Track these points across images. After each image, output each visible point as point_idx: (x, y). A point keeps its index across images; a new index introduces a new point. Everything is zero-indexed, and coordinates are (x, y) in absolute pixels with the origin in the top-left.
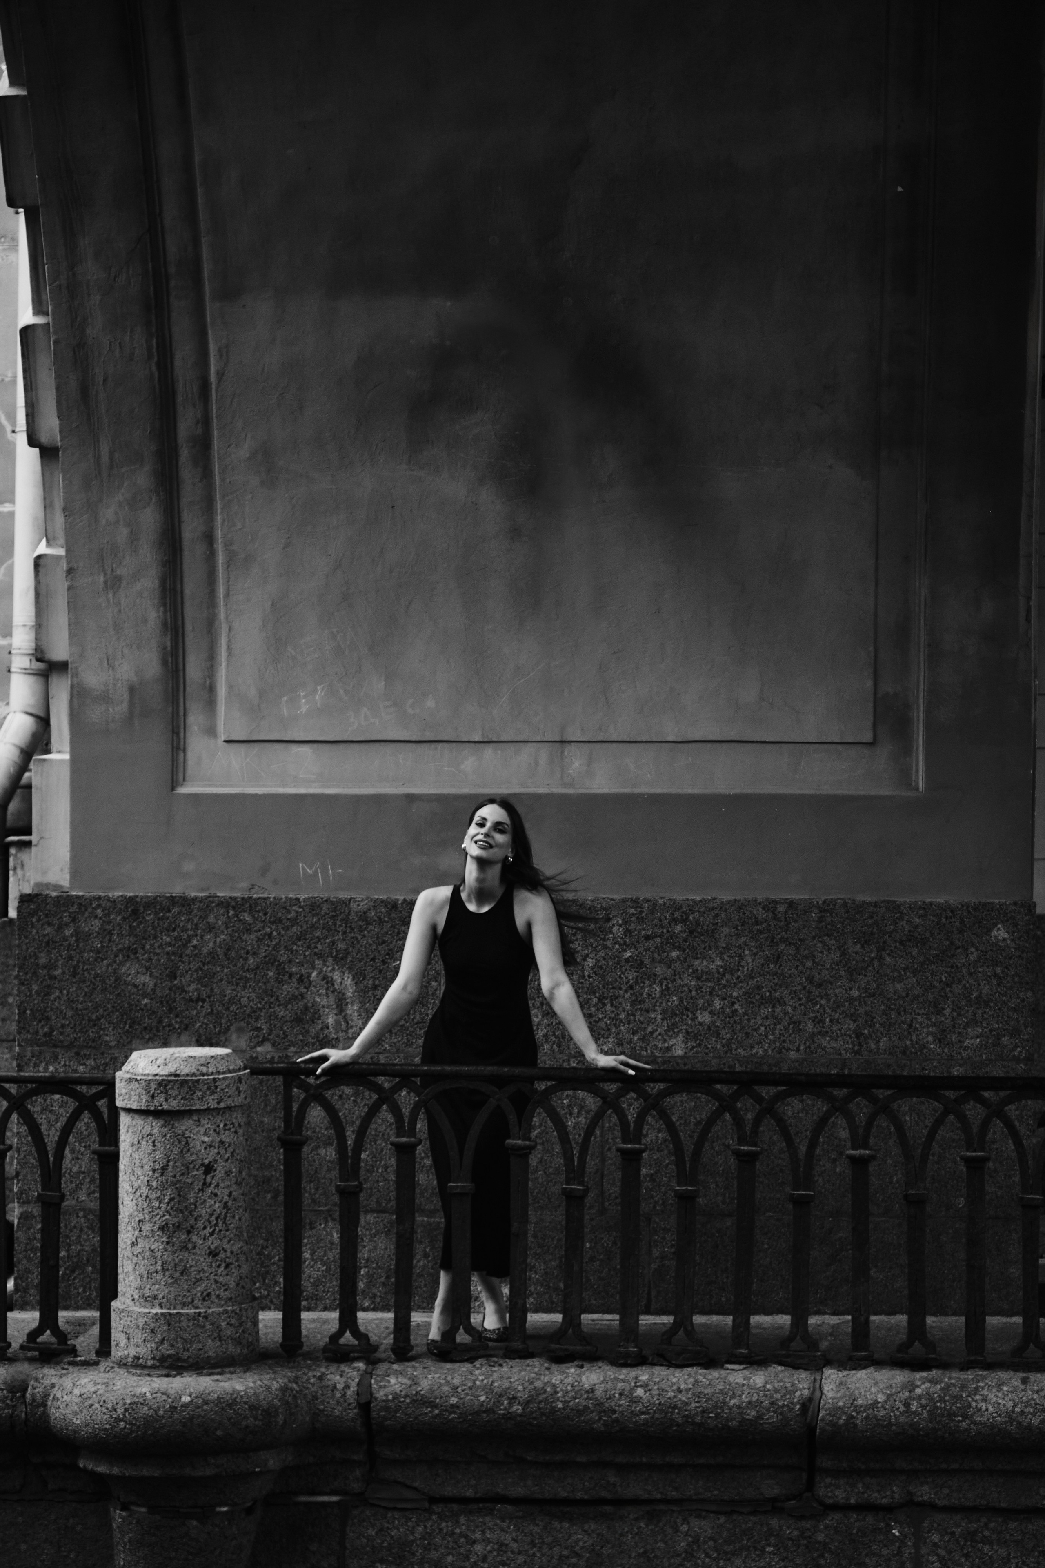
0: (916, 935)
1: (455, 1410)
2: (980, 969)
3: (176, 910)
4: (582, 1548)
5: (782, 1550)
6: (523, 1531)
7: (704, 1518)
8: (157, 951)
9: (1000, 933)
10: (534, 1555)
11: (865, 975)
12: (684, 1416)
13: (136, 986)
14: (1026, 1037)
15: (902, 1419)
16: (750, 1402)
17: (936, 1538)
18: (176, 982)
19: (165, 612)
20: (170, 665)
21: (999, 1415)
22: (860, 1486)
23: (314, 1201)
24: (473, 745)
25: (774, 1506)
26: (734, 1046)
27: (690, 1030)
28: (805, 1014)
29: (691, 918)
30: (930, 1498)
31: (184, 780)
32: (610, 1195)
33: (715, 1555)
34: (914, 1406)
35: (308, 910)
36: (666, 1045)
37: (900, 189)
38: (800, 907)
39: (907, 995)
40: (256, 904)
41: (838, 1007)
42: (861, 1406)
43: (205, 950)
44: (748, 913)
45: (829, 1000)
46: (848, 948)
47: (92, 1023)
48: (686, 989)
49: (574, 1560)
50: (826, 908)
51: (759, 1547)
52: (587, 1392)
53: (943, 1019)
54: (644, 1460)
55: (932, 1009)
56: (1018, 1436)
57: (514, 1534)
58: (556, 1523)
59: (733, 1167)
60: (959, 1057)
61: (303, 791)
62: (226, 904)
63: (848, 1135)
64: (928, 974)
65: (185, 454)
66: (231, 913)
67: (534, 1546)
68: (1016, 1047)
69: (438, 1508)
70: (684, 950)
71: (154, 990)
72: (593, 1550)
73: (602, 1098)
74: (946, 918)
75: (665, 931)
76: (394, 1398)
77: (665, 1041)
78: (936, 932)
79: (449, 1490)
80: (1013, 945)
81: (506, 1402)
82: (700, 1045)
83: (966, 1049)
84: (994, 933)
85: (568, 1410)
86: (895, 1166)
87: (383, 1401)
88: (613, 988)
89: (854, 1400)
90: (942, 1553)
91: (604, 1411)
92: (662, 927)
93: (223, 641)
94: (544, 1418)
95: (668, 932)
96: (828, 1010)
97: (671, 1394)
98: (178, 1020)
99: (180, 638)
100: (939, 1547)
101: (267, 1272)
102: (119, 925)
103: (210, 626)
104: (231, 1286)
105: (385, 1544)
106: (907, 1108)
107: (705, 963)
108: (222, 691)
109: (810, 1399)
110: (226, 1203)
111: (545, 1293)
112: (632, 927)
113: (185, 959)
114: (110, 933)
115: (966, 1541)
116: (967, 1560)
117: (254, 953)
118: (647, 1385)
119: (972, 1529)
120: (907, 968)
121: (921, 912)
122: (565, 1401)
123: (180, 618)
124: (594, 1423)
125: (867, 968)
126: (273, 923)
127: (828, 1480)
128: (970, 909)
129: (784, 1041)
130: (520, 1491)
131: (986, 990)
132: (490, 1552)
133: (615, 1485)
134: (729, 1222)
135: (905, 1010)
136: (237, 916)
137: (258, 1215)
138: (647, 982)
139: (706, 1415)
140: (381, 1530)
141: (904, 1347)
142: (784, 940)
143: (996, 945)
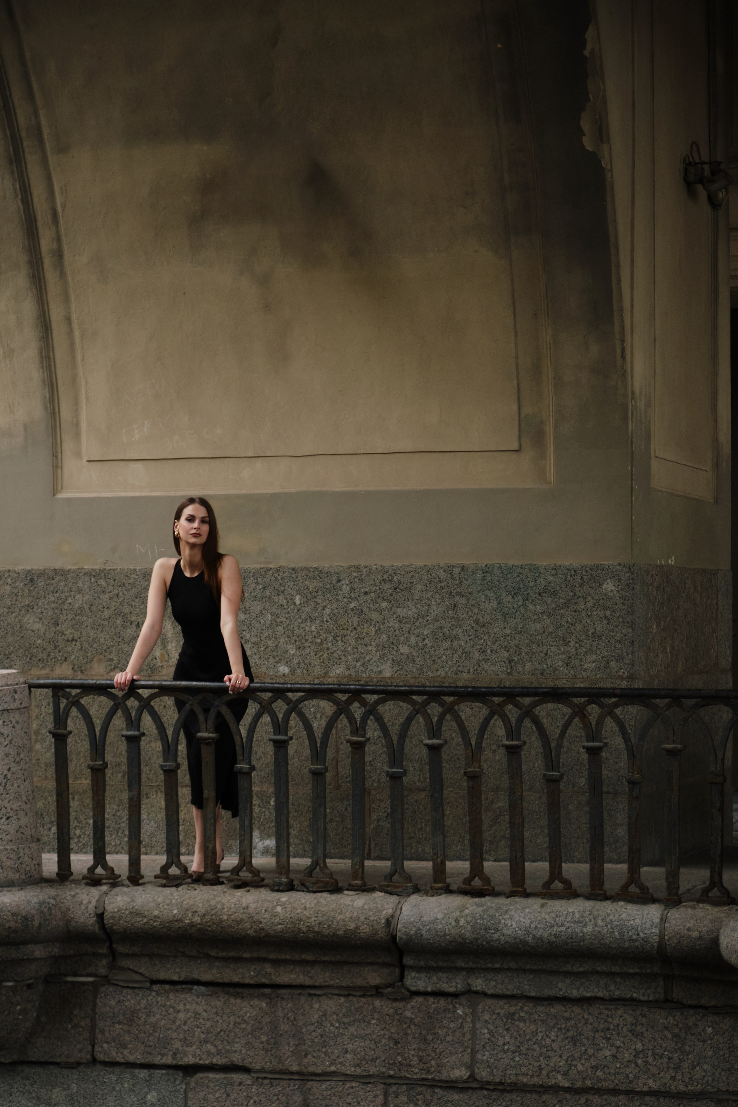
0: (550, 588)
1: (157, 919)
2: (595, 613)
3: (58, 578)
4: (249, 1017)
5: (382, 1023)
6: (210, 1005)
7: (331, 999)
8: (46, 607)
9: (609, 586)
10: (218, 1021)
11: (515, 618)
12: (307, 927)
13: (33, 631)
14: (628, 661)
15: (453, 931)
16: (351, 918)
17: (487, 1017)
18: (58, 628)
19: (43, 372)
20: (49, 409)
21: (520, 930)
22: (435, 978)
23: (148, 779)
24: (248, 459)
25: (377, 991)
26: (425, 670)
27: (395, 659)
28: (473, 647)
29: (395, 579)
30: (482, 988)
31: (62, 488)
32: (342, 776)
33: (337, 1025)
34: (462, 922)
35: (142, 578)
36: (379, 669)
37: (499, 46)
38: (470, 570)
39: (544, 632)
40: (108, 573)
41: (496, 641)
42: (426, 922)
43: (76, 606)
44: (433, 575)
45: (490, 636)
46: (503, 599)
47: (6, 657)
48: (392, 629)
49: (244, 1026)
50: (487, 571)
51: (367, 1020)
52: (244, 908)
53: (569, 649)
54: (288, 957)
55: (561, 642)
56: (533, 944)
57: (205, 1007)
58: (233, 1000)
59: (425, 756)
60: (581, 677)
61: (137, 494)
62: (89, 574)
63: (504, 734)
64: (558, 617)
65: (48, 262)
66: (93, 580)
67: (218, 1015)
68: (621, 669)
69: (155, 987)
70: (390, 602)
71: (44, 634)
72: (256, 1019)
73: (259, 703)
74: (571, 576)
75: (377, 588)
76: (118, 911)
77: (378, 666)
78: (563, 586)
79: (162, 975)
80: (618, 595)
81: (190, 915)
82: (402, 669)
83: (585, 670)
84: (605, 586)
85: (231, 921)
86: (537, 755)
87: (111, 912)
88: (343, 629)
89: (421, 917)
90: (491, 1027)
91: (254, 922)
92: (375, 585)
93: (83, 391)
94: (215, 926)
95: (380, 589)
96: (489, 644)
97: (299, 911)
98: (60, 654)
99: (55, 390)
100: (489, 1023)
101: (119, 828)
102: (22, 589)
103: (74, 380)
104: (11, 832)
105: (121, 1011)
106: (544, 714)
107: (405, 611)
108: (84, 426)
109: (392, 916)
110: (6, 775)
111: (300, 844)
112: (355, 586)
113: (64, 612)
114: (16, 595)
115: (507, 1020)
116: (508, 1033)
117: (108, 608)
118: (284, 905)
119: (512, 1011)
120: (544, 612)
121: (554, 572)
122: (228, 915)
123: (54, 376)
124: (248, 930)
125: (516, 612)
126: (120, 586)
127: (413, 974)
128: (588, 569)
129: (459, 666)
130: (207, 977)
131: (599, 627)
132: (189, 1018)
133: (270, 974)
134: (423, 795)
135: (542, 643)
136: (97, 582)
137: (113, 789)
138: (366, 625)
139: (321, 926)
140: (119, 1001)
141: (468, 881)
142: (459, 594)
143: (606, 595)
